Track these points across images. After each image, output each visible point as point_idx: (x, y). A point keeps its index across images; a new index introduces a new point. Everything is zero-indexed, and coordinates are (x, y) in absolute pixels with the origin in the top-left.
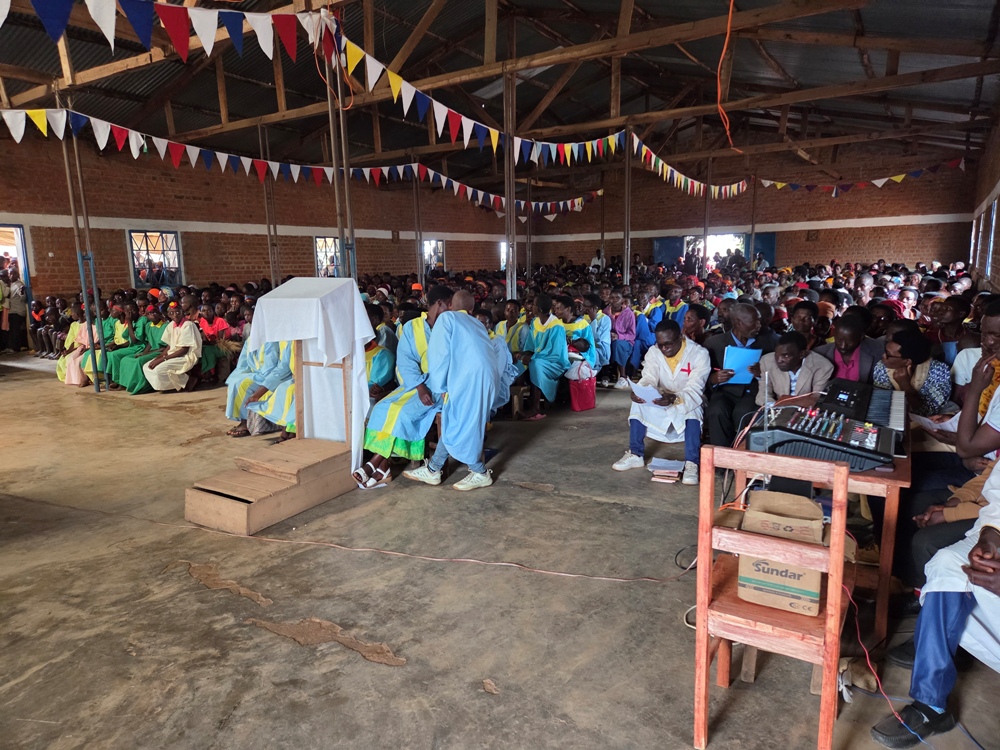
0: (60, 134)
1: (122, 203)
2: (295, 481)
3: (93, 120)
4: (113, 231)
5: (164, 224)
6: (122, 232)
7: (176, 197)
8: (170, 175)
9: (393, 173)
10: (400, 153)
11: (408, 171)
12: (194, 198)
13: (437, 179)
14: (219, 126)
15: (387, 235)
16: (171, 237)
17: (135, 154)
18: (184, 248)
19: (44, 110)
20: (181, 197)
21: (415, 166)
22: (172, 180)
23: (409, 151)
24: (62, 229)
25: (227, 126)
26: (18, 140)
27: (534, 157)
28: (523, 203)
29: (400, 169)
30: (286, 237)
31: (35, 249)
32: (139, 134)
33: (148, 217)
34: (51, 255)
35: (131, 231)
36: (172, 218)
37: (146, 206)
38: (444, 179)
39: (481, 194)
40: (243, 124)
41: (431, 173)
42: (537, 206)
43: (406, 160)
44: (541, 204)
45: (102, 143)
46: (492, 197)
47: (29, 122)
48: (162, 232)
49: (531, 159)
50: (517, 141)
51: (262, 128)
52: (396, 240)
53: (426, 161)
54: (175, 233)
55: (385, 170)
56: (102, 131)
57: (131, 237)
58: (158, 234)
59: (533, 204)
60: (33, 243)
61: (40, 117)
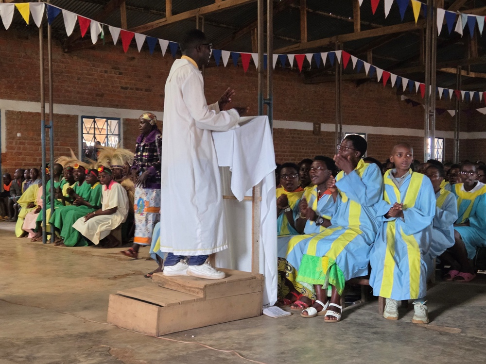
0: (39, 23)
1: (78, 93)
2: (201, 295)
3: (64, 12)
4: (68, 116)
5: (110, 111)
6: (76, 117)
7: (122, 88)
8: (119, 69)
9: (317, 59)
10: (325, 41)
11: (332, 58)
12: (137, 89)
13: (360, 66)
14: (163, 20)
15: (308, 126)
16: (114, 123)
17: (94, 40)
18: (125, 133)
19: (29, 3)
20: (126, 88)
21: (339, 54)
22: (121, 73)
23: (333, 39)
24: (30, 113)
25: (170, 18)
26: (7, 27)
27: (459, 29)
28: (451, 91)
29: (324, 56)
31: (8, 129)
32: (98, 23)
33: (98, 105)
34: (19, 135)
35: (83, 117)
36: (117, 106)
37: (97, 95)
38: (367, 66)
39: (405, 81)
40: (184, 16)
41: (355, 60)
42: (467, 95)
43: (330, 48)
44: (472, 94)
45: (69, 31)
46: (417, 84)
47: (17, 13)
48: (108, 119)
49: (456, 30)
50: (441, 13)
51: (200, 19)
52: (317, 131)
53: (350, 48)
54: (118, 119)
55: (309, 57)
56: (70, 20)
57: (82, 122)
58: (105, 120)
59: (463, 93)
60: (7, 124)
61: (25, 9)
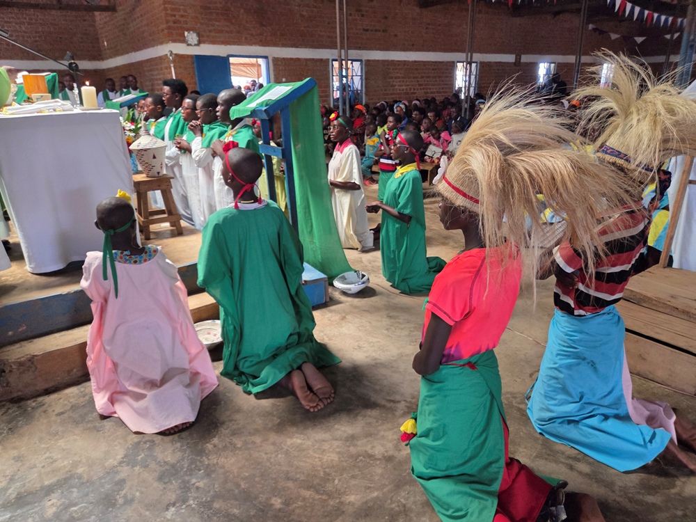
4: (321, 60)
5: (355, 53)
6: (327, 60)
7: (364, 30)
8: (361, 11)
12: (376, 31)
15: (510, 58)
16: (358, 64)
18: (366, 73)
20: (367, 30)
22: (363, 16)
28: (671, 19)
30: (436, 62)
31: (275, 75)
34: (284, 80)
35: (332, 60)
36: (360, 48)
39: (637, 9)
46: (646, 12)
48: (353, 61)
52: (517, 62)
54: (361, 61)
57: (333, 65)
60: (274, 70)
